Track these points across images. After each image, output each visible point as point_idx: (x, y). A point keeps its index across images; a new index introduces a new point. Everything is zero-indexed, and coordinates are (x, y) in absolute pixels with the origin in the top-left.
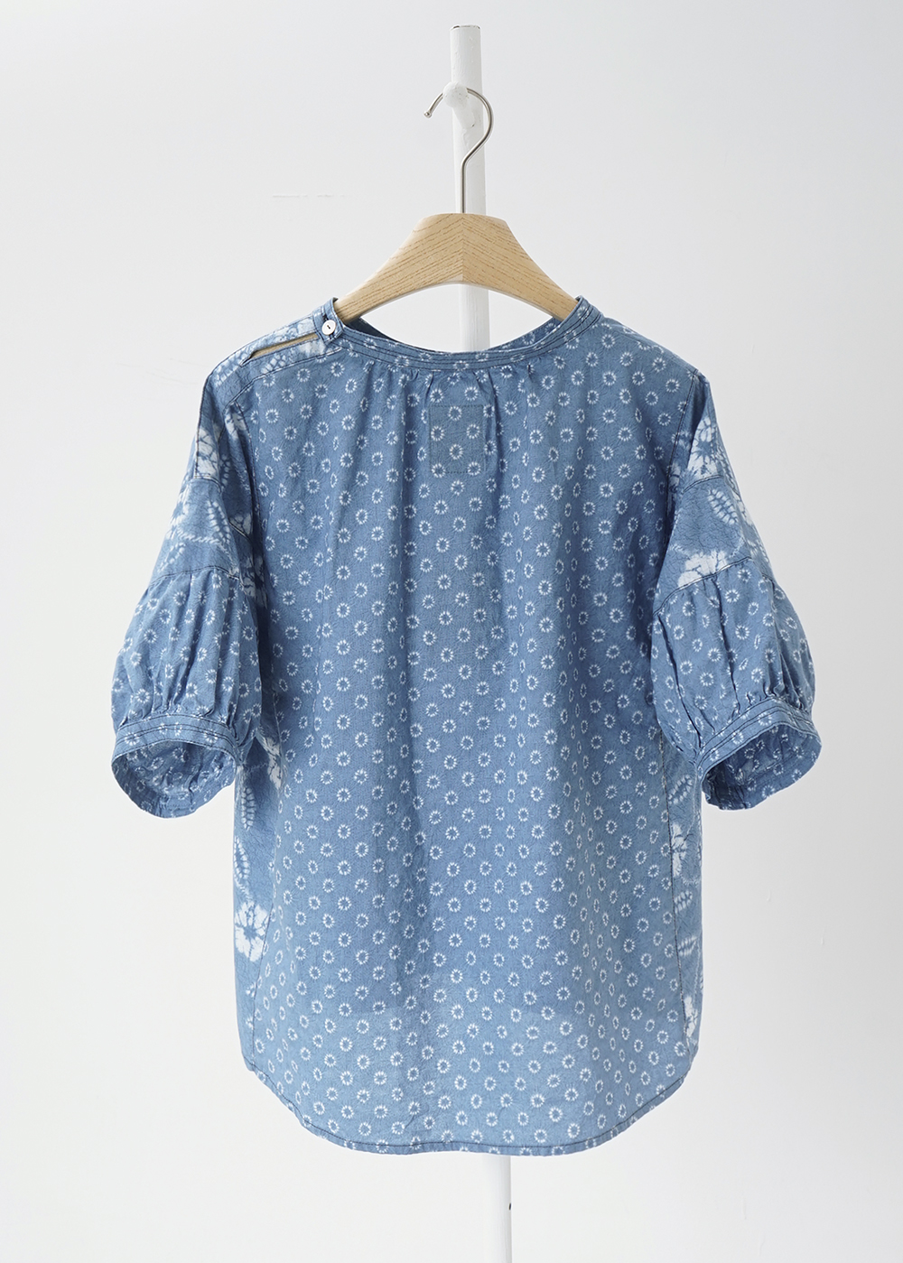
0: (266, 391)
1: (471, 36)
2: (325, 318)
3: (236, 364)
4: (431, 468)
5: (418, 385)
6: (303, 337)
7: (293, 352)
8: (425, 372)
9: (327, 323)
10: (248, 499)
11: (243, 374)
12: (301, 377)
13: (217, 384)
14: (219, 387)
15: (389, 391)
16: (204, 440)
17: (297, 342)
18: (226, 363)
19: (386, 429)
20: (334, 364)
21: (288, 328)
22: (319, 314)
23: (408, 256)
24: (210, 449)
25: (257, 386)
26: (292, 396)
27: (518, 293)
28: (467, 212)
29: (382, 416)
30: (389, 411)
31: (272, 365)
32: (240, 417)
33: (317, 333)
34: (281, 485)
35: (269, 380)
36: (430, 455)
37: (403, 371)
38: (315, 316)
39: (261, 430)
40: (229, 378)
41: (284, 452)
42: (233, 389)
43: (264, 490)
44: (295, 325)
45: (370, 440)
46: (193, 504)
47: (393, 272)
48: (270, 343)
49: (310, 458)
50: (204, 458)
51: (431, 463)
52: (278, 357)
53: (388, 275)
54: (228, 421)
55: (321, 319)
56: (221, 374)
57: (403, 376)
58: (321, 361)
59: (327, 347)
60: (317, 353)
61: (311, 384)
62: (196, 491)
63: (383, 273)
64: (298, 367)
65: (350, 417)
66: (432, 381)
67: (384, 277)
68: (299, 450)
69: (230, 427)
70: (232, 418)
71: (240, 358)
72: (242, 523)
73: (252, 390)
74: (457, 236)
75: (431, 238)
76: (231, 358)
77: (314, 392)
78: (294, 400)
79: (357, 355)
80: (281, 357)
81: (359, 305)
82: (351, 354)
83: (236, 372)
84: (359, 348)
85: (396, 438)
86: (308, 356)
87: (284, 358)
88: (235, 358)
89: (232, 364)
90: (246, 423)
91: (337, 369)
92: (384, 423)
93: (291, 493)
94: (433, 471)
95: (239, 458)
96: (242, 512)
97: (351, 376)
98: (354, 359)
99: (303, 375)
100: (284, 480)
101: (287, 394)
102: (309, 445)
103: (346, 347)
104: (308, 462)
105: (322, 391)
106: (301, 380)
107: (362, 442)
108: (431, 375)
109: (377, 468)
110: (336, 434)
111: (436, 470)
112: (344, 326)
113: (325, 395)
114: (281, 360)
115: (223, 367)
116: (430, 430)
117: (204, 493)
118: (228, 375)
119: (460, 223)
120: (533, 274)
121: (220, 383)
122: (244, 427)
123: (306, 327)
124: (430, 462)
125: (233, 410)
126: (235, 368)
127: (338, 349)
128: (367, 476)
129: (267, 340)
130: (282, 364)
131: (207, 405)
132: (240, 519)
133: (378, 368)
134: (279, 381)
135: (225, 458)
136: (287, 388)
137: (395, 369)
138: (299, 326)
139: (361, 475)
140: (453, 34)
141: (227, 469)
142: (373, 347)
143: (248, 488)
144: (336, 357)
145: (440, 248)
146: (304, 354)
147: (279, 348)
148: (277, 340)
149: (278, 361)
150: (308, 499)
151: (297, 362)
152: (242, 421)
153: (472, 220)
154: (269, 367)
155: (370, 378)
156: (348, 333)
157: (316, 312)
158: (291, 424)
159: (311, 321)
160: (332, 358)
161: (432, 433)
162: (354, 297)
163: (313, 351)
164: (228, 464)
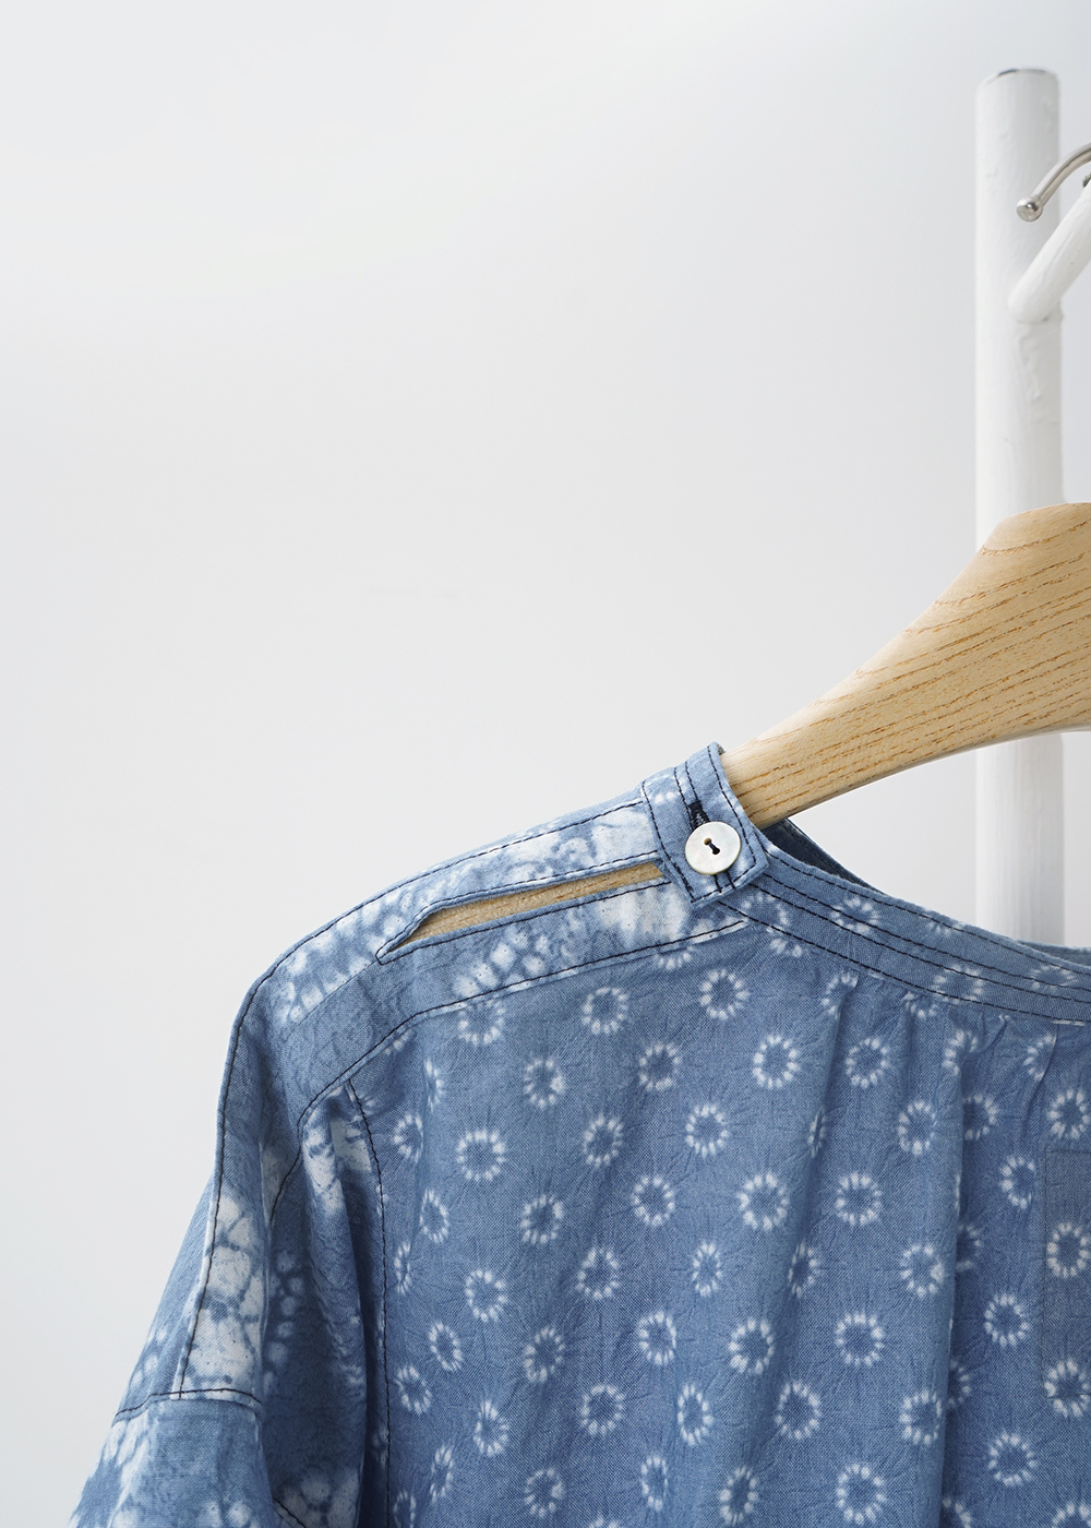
0: (466, 1060)
2: (696, 813)
3: (361, 950)
4: (1042, 1378)
5: (1000, 1069)
6: (615, 871)
7: (576, 925)
8: (1028, 1024)
9: (706, 831)
10: (355, 1418)
11: (384, 989)
12: (595, 1015)
13: (286, 1014)
14: (293, 1026)
15: (906, 1086)
16: (232, 1237)
17: (585, 889)
18: (324, 943)
19: (895, 1229)
20: (714, 976)
21: (555, 838)
22: (672, 796)
24: (244, 1264)
25: (434, 1038)
26: (558, 1084)
29: (880, 1176)
30: (905, 1159)
31: (496, 969)
32: (354, 1132)
33: (666, 867)
34: (489, 1409)
35: (481, 1021)
36: (1041, 1330)
37: (959, 1020)
38: (658, 800)
39: (431, 1196)
40: (330, 1001)
41: (514, 1292)
42: (342, 1042)
43: (414, 1389)
44: (580, 826)
45: (830, 1259)
46: (154, 1513)
48: (491, 883)
49: (598, 1305)
50: (220, 1314)
51: (1046, 1359)
52: (518, 939)
54: (315, 1151)
55: (680, 815)
56: (303, 982)
57: (959, 1039)
58: (671, 964)
59: (695, 916)
60: (661, 934)
61: (626, 1040)
62: (172, 1458)
63: (889, 675)
64: (590, 981)
65: (772, 1180)
66: (1051, 1059)
68: (565, 1279)
69: (319, 1171)
70: (329, 1140)
71: (377, 929)
72: (325, 1507)
73: (410, 1046)
75: (1052, 575)
76: (346, 926)
77: (635, 1071)
78: (566, 1099)
79: (798, 951)
80: (533, 940)
81: (808, 776)
82: (778, 945)
83: (360, 981)
84: (811, 927)
85: (938, 1272)
86: (629, 944)
87: (542, 944)
88: (360, 928)
89: (346, 948)
90: (373, 1153)
91: (723, 993)
92: (887, 1206)
93: (524, 1443)
94: (1051, 1389)
95: (335, 1274)
96: (327, 1464)
97: (773, 1024)
98: (784, 961)
99: (605, 1008)
100: (504, 1394)
101: (544, 1077)
102: (600, 1260)
103: (762, 920)
104: (592, 1321)
105: (660, 1066)
106: (596, 1027)
107: (801, 1270)
108: (1049, 1039)
109: (857, 1375)
110: (708, 1230)
111: (1060, 1383)
112: (772, 848)
113: (668, 1082)
114: (531, 951)
115: (313, 955)
116: (1046, 1239)
117: (202, 1465)
118: (331, 988)
121: (296, 1014)
122: (364, 1161)
123: (623, 838)
124: (1039, 1353)
125: (334, 1110)
126: (358, 966)
127: (733, 924)
128: (814, 1401)
129: (479, 875)
130: (534, 966)
131: (245, 1089)
132: (316, 1489)
133: (870, 1000)
134: (520, 1026)
135: (286, 1264)
136: (544, 1051)
137: (926, 1007)
138: (599, 834)
139: (793, 1397)
141: (289, 1306)
142: (862, 929)
143: (356, 1378)
144: (724, 951)
146: (614, 936)
147: (522, 907)
148: (519, 876)
149: (520, 954)
150: (581, 1460)
151: (589, 962)
152: (362, 1144)
154: (485, 976)
155: (841, 1035)
156: (782, 872)
157: (662, 787)
158: (547, 1188)
159: (644, 818)
160: (712, 954)
161: (1052, 1248)
163: (647, 928)
164: (296, 1285)
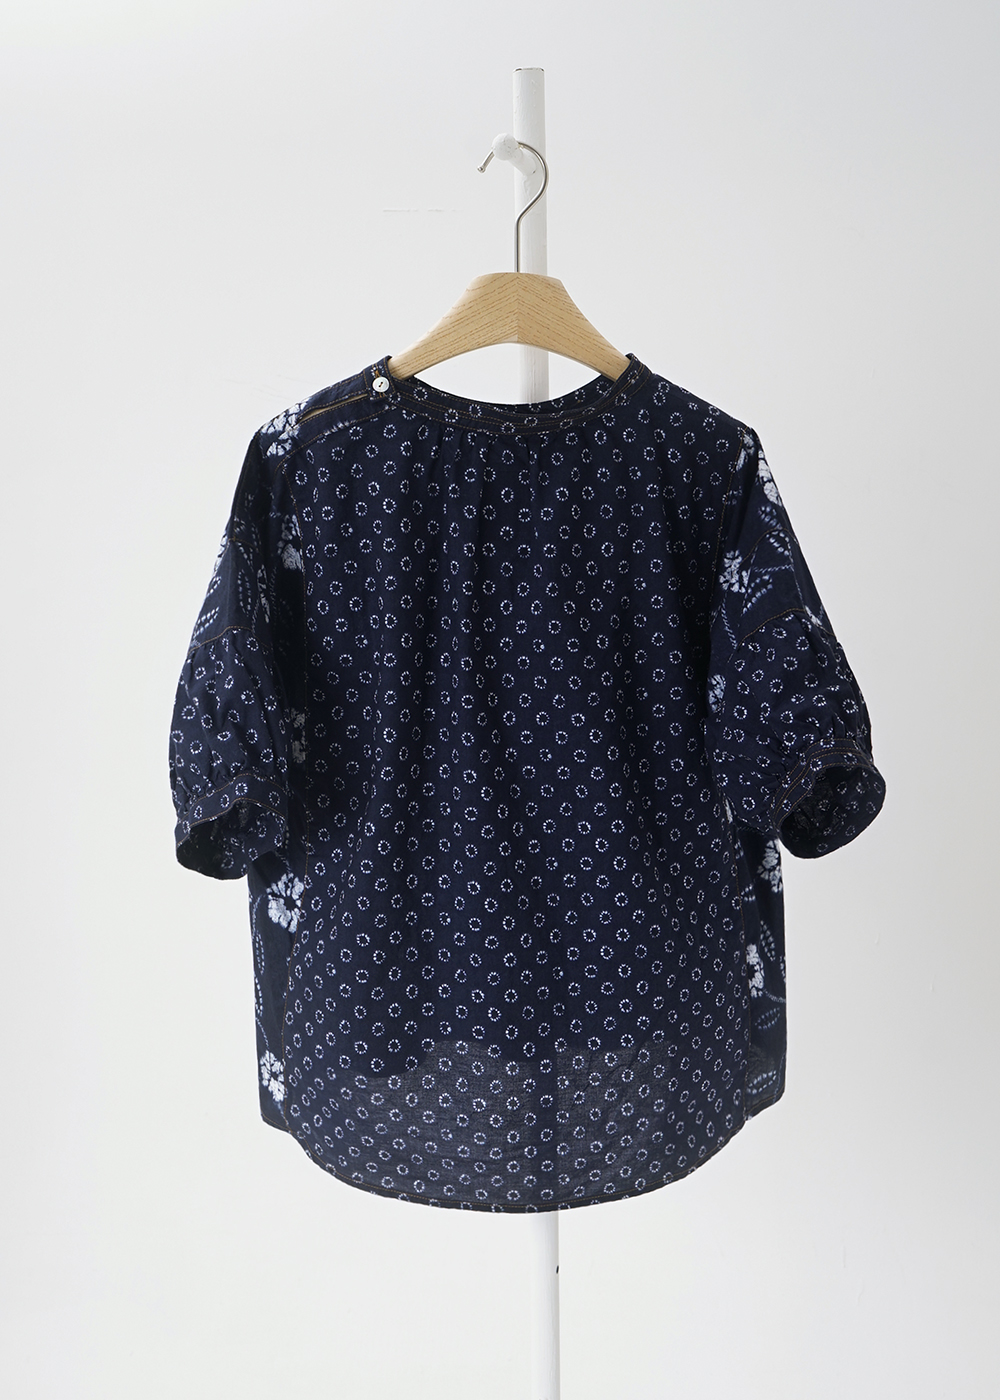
1: (534, 79)
23: (462, 315)
27: (573, 354)
28: (521, 272)
47: (445, 333)
53: (441, 335)
67: (437, 337)
74: (511, 296)
119: (515, 282)
120: (588, 335)
140: (515, 76)
145: (495, 308)
153: (527, 279)
162: (406, 358)
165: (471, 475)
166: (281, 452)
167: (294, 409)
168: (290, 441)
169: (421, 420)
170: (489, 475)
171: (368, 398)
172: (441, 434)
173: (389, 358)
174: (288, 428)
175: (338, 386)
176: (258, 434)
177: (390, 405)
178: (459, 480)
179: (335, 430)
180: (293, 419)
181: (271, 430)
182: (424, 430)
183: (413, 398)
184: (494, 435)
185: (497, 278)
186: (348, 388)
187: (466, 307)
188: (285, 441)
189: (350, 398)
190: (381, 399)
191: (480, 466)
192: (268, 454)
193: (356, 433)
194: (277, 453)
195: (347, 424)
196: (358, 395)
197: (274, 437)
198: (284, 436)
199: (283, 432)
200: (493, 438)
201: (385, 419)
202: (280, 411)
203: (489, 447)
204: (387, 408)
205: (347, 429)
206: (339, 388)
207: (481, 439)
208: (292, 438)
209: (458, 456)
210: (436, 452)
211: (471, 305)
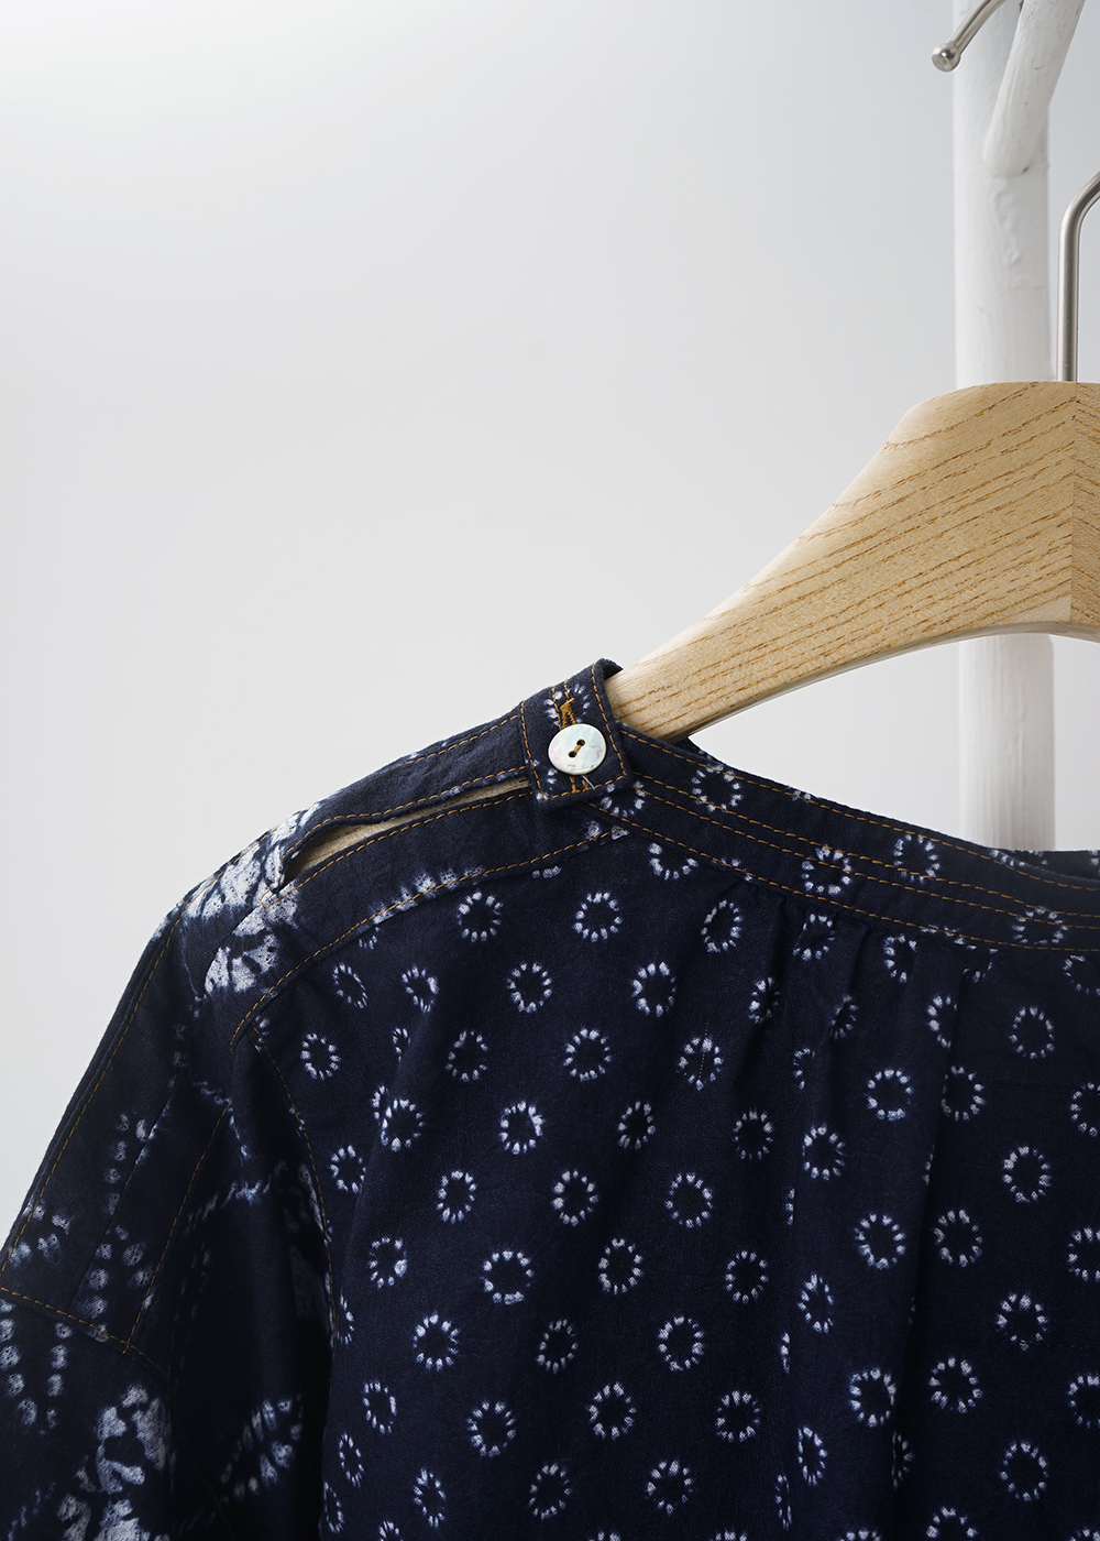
165: (889, 1094)
166: (244, 981)
167: (283, 832)
168: (270, 940)
169: (714, 882)
170: (960, 1093)
171: (528, 794)
172: (787, 934)
173: (608, 669)
174: (264, 894)
175: (436, 754)
176: (175, 919)
177: (607, 822)
178: (843, 1110)
179: (405, 902)
180: (275, 860)
181: (214, 906)
182: (724, 920)
183: (690, 802)
184: (983, 948)
185: (992, 403)
186: (466, 761)
187: (886, 499)
188: (254, 941)
189: (466, 792)
190: (577, 800)
191: (929, 1062)
192: (209, 987)
193: (480, 915)
194: (232, 984)
195: (449, 881)
196: (494, 783)
197: (219, 931)
198: (251, 924)
199: (247, 909)
200: (980, 959)
201: (584, 869)
202: (246, 843)
203: (963, 990)
204: (595, 832)
205: (448, 898)
206: (436, 761)
207: (932, 964)
208: (278, 928)
209: (843, 1018)
210: (766, 999)
211: (903, 491)
